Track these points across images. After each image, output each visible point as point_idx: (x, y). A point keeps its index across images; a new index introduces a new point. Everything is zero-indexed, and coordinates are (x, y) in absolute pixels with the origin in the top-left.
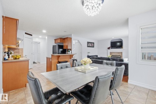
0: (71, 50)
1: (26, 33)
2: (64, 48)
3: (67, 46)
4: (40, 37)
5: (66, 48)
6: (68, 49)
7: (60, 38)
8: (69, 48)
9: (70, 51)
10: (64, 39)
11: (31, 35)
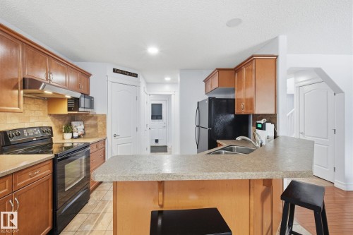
0: (272, 118)
1: (115, 71)
2: (237, 112)
3: (251, 102)
4: (168, 79)
5: (244, 112)
6: (258, 117)
7: (219, 70)
8: (259, 110)
9: (270, 126)
10: (237, 70)
11: (135, 75)
